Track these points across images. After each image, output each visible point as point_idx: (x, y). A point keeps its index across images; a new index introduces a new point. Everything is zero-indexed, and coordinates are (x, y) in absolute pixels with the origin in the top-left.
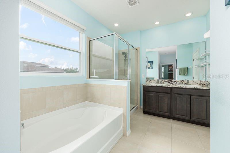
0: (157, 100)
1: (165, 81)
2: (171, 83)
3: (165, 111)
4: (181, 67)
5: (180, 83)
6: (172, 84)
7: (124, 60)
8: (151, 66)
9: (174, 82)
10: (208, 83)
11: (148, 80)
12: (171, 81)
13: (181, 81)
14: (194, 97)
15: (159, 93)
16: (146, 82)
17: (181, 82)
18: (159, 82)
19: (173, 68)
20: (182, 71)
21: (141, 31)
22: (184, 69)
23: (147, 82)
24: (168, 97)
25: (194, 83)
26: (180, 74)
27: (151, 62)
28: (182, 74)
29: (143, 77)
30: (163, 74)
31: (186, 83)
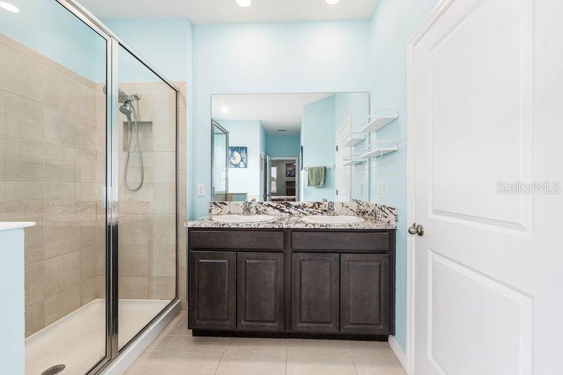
0: (239, 282)
1: (269, 206)
2: (287, 210)
3: (266, 319)
4: (311, 166)
5: (311, 210)
6: (290, 213)
7: (124, 123)
8: (242, 161)
9: (296, 207)
10: (377, 208)
11: (215, 204)
12: (288, 206)
13: (314, 205)
14: (349, 256)
15: (248, 254)
16: (210, 211)
17: (312, 207)
18: (253, 210)
19: (295, 169)
20: (314, 176)
21: (193, 25)
22: (319, 169)
23: (214, 211)
24: (276, 264)
25: (344, 208)
26: (309, 184)
27: (242, 150)
28: (314, 183)
29: (199, 194)
30: (274, 184)
31: (325, 211)
